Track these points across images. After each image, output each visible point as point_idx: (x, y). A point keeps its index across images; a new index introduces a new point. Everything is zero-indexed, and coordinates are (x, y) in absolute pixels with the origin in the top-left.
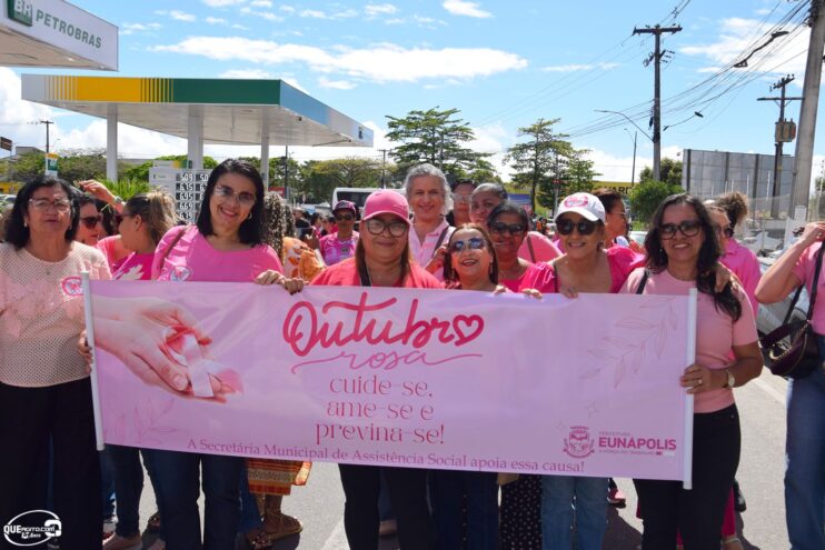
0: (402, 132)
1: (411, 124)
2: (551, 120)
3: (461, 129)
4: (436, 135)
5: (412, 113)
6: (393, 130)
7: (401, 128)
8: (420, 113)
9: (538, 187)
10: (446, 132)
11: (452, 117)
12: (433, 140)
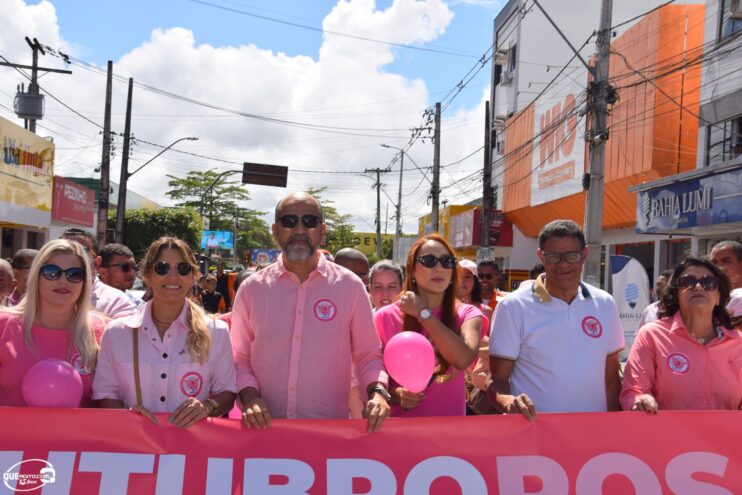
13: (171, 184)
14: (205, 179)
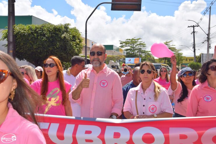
0: (124, 45)
1: (126, 43)
2: (170, 41)
3: (142, 44)
4: (135, 46)
5: (127, 39)
6: (121, 45)
7: (124, 44)
8: (130, 40)
9: (166, 61)
10: (138, 45)
11: (139, 41)
12: (134, 48)
13: (121, 43)
14: (131, 41)
